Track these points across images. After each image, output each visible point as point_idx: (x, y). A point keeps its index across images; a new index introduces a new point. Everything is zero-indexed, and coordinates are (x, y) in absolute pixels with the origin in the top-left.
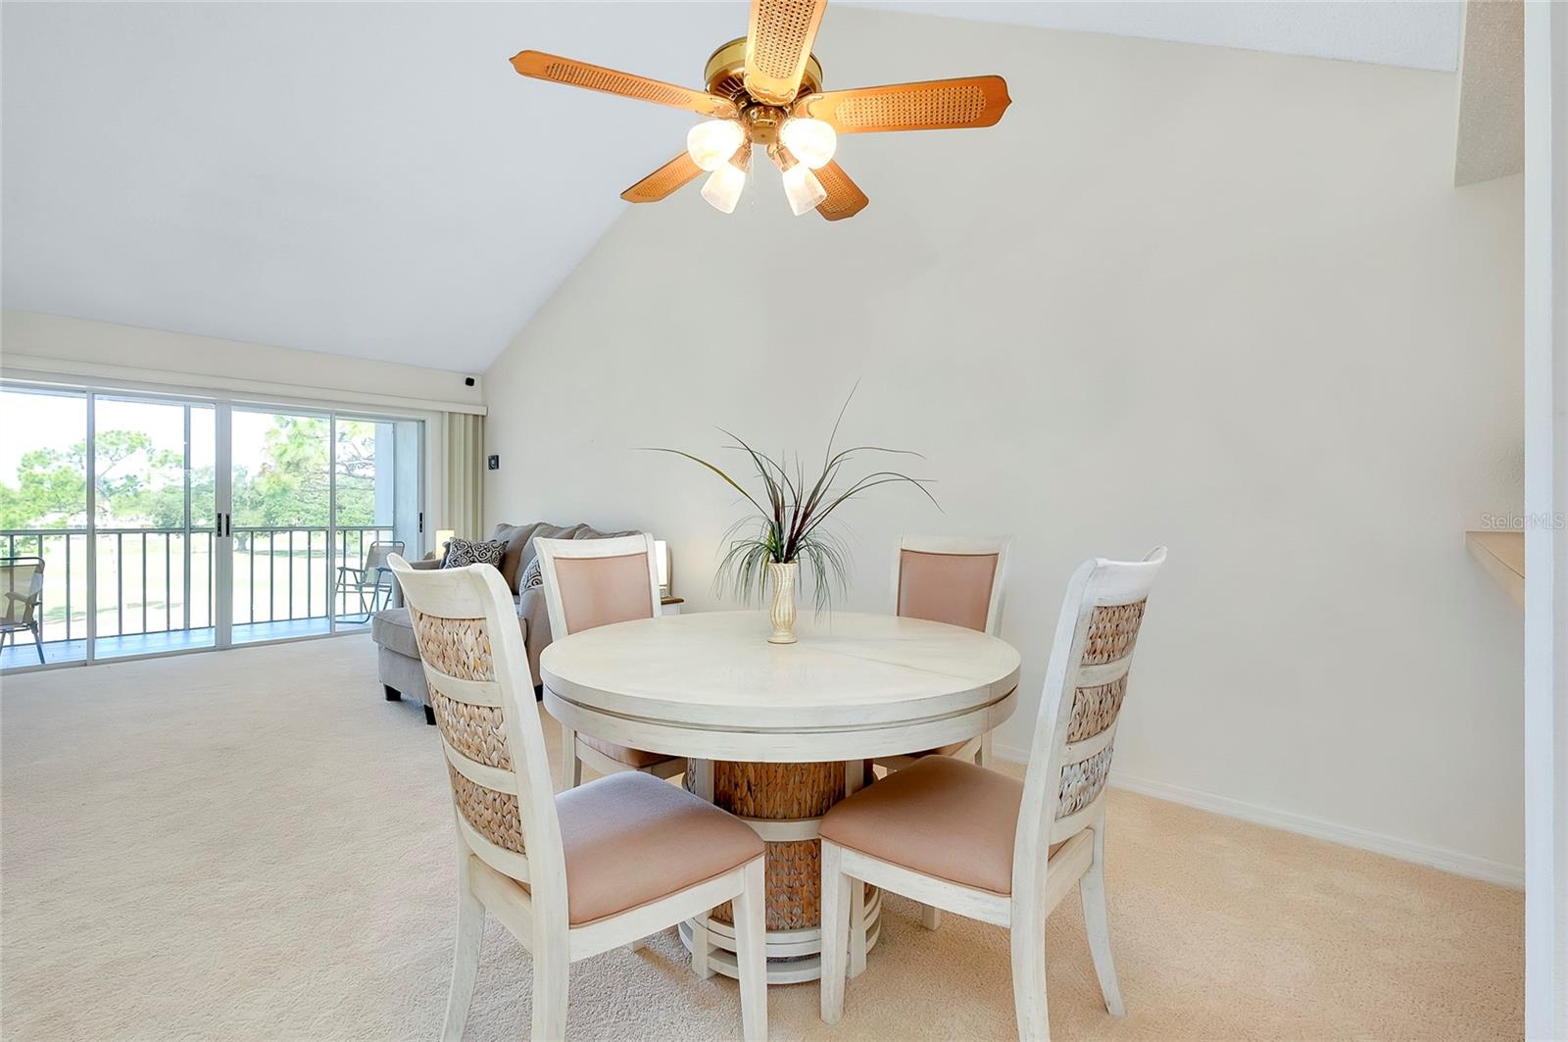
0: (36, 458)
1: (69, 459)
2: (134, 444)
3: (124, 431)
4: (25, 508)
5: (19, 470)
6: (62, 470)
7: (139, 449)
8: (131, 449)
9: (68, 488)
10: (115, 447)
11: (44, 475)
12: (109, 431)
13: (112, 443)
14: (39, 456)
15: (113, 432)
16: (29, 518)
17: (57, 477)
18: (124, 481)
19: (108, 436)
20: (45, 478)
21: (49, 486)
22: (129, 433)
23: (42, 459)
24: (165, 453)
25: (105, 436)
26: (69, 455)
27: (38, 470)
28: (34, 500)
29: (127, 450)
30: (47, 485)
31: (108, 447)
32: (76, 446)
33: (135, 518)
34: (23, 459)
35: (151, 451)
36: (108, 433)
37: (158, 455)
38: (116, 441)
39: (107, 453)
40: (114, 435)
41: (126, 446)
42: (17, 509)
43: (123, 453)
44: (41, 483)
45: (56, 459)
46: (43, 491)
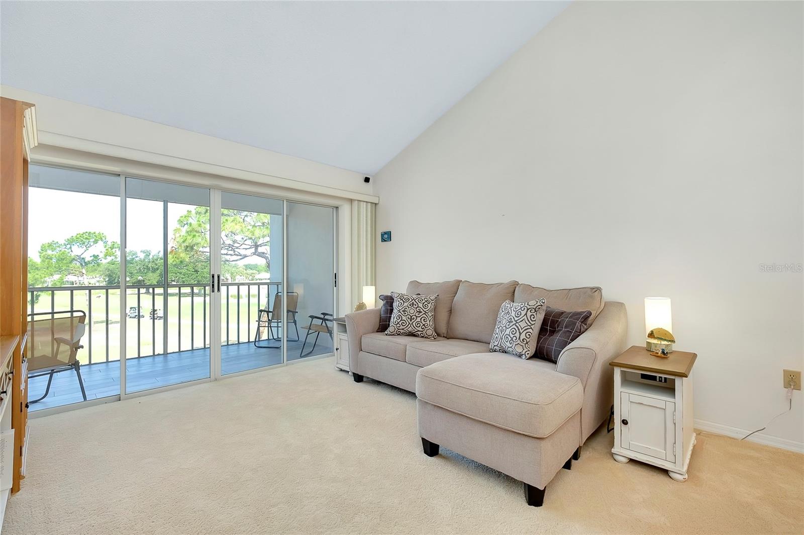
0: (49, 246)
1: (65, 247)
2: (97, 238)
3: (92, 232)
4: (43, 272)
5: (40, 253)
6: (61, 252)
7: (100, 242)
8: (96, 242)
9: (65, 262)
10: (88, 241)
11: (53, 255)
12: (85, 232)
13: (86, 238)
14: (50, 245)
15: (87, 232)
16: (45, 277)
17: (59, 256)
18: (92, 258)
19: (84, 235)
20: (53, 256)
21: (55, 261)
22: (95, 233)
23: (51, 247)
24: (113, 243)
25: (82, 235)
26: (65, 245)
27: (50, 252)
28: (48, 268)
29: (94, 242)
30: (54, 260)
31: (84, 240)
32: (68, 240)
33: (94, 277)
34: (42, 247)
35: (106, 242)
36: (84, 233)
37: (110, 244)
38: (89, 238)
39: (84, 243)
40: (87, 234)
41: (93, 240)
42: (39, 273)
43: (92, 244)
44: (51, 259)
45: (59, 247)
46: (52, 263)
